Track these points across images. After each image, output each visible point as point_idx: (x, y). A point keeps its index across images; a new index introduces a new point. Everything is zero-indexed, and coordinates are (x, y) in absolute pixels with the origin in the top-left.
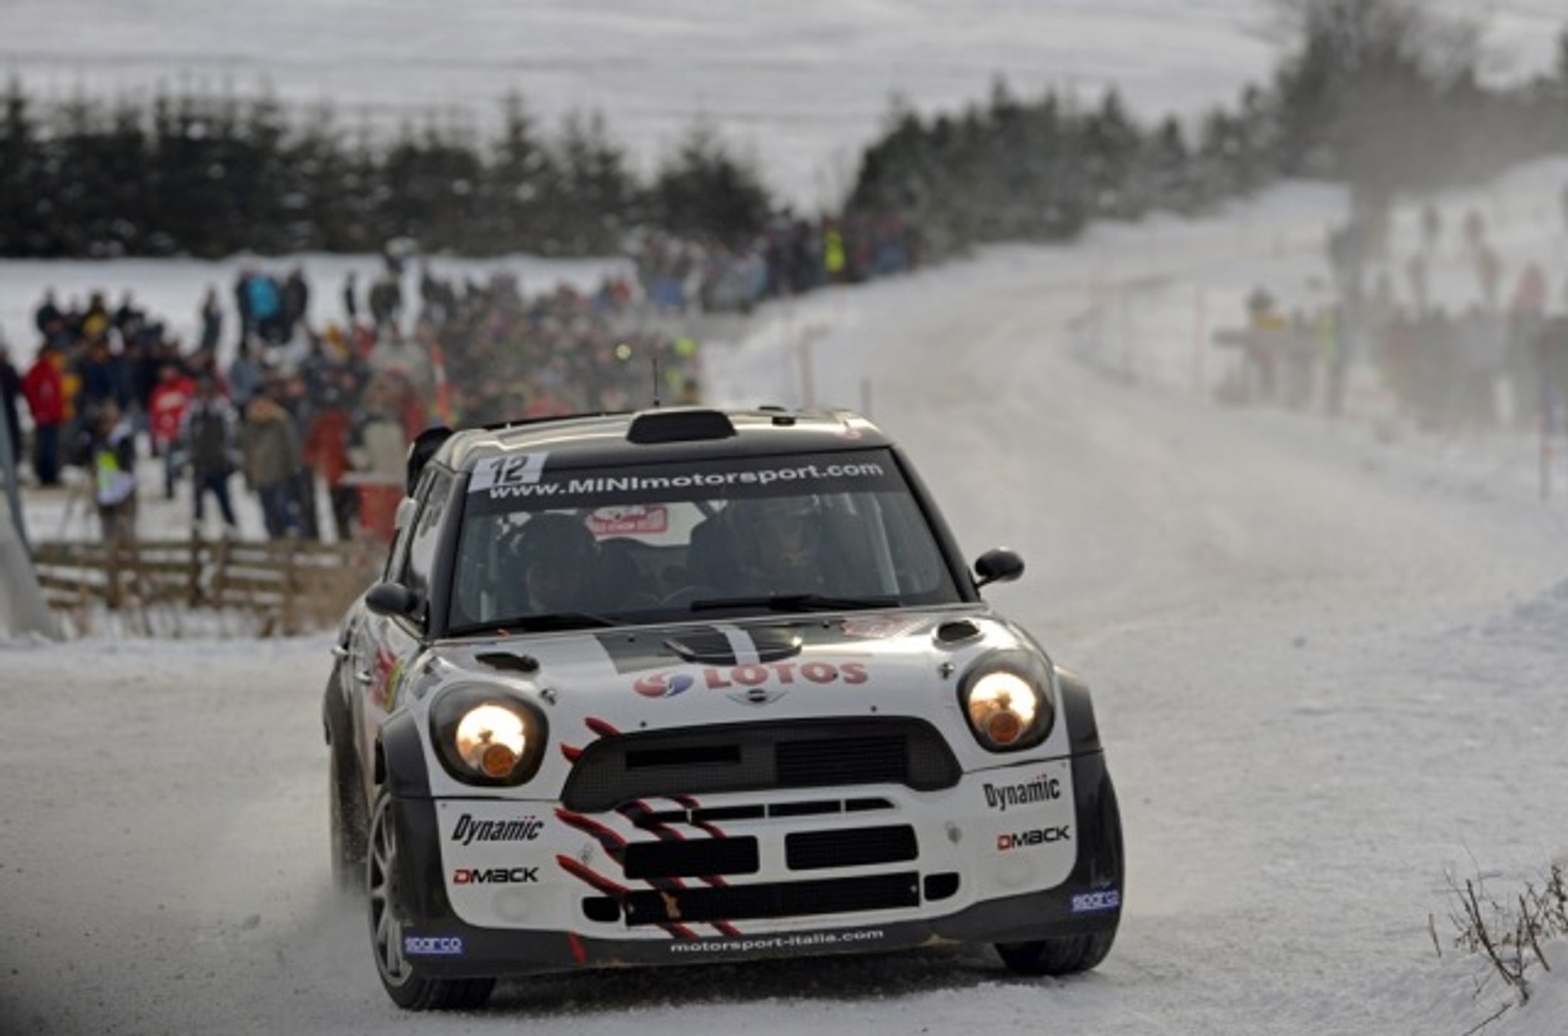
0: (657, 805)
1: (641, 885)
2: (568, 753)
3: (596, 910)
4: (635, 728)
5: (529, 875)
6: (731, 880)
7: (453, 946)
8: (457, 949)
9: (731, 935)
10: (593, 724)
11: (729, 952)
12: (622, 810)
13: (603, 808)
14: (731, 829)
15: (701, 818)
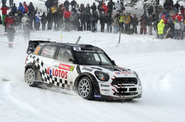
0: (120, 85)
1: (118, 92)
2: (112, 79)
3: (114, 94)
4: (118, 77)
5: (109, 90)
6: (125, 92)
7: (100, 96)
8: (100, 97)
9: (124, 97)
10: (114, 76)
11: (124, 99)
12: (116, 85)
13: (114, 84)
14: (126, 87)
15: (122, 86)
